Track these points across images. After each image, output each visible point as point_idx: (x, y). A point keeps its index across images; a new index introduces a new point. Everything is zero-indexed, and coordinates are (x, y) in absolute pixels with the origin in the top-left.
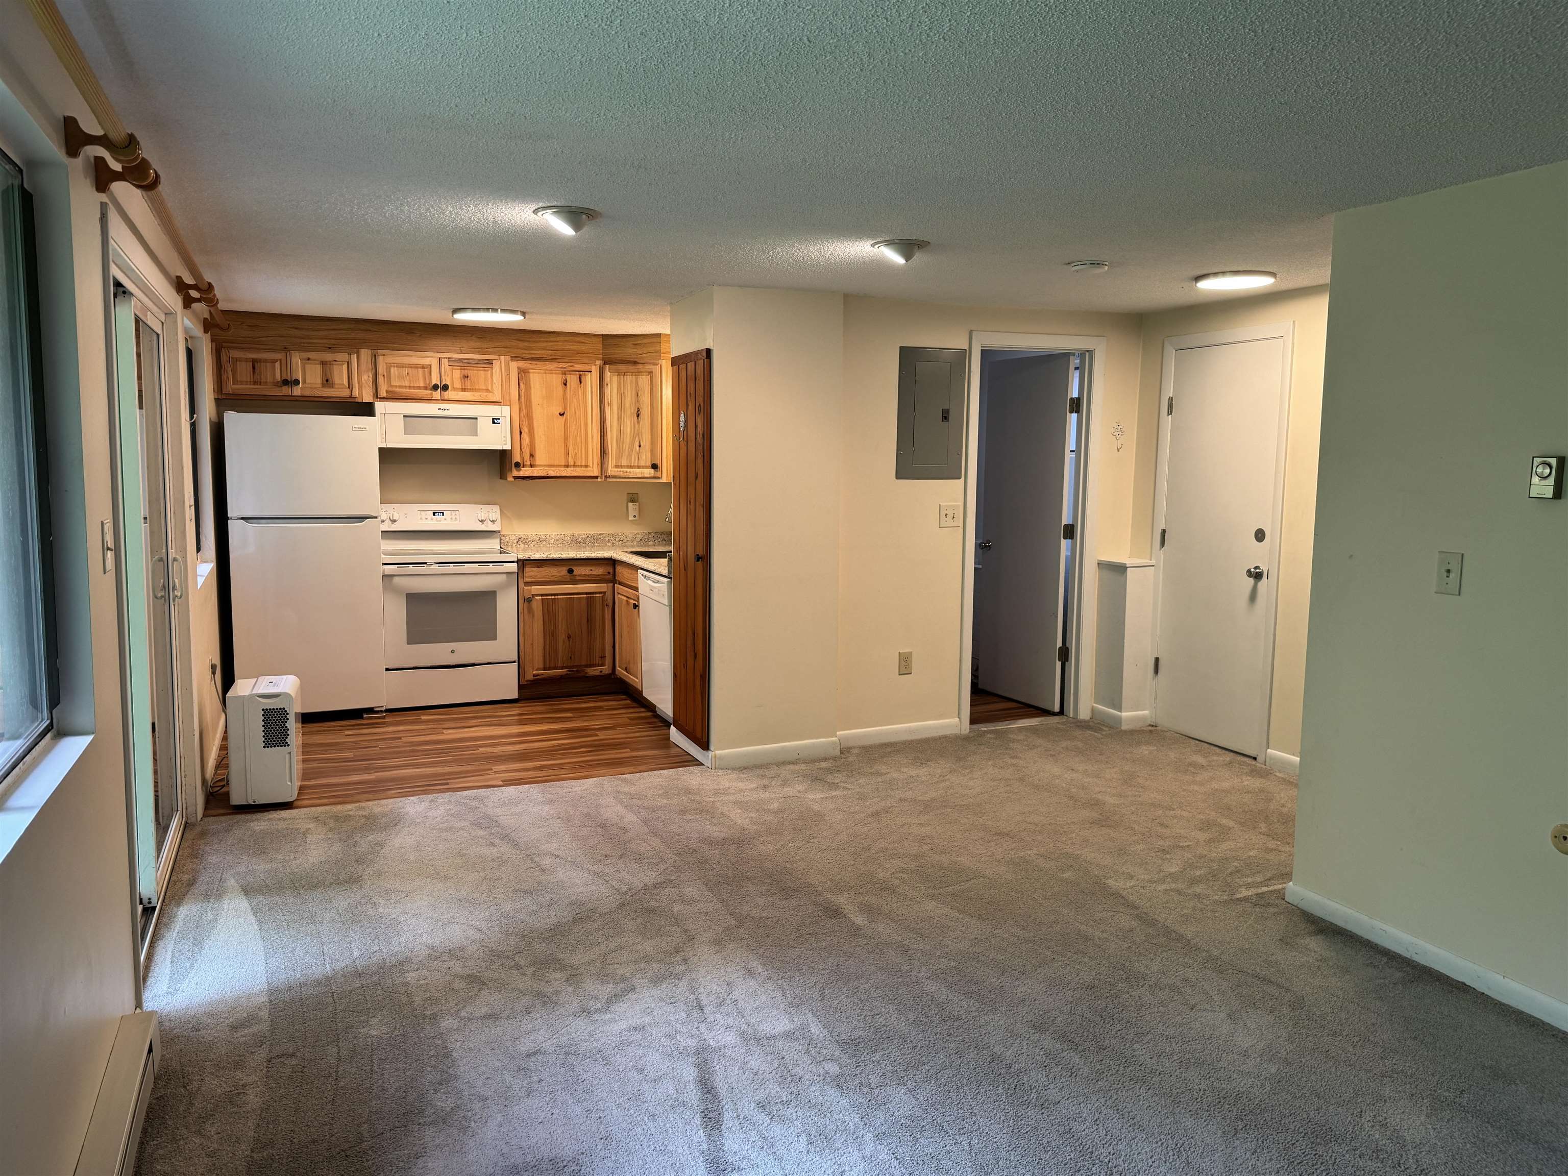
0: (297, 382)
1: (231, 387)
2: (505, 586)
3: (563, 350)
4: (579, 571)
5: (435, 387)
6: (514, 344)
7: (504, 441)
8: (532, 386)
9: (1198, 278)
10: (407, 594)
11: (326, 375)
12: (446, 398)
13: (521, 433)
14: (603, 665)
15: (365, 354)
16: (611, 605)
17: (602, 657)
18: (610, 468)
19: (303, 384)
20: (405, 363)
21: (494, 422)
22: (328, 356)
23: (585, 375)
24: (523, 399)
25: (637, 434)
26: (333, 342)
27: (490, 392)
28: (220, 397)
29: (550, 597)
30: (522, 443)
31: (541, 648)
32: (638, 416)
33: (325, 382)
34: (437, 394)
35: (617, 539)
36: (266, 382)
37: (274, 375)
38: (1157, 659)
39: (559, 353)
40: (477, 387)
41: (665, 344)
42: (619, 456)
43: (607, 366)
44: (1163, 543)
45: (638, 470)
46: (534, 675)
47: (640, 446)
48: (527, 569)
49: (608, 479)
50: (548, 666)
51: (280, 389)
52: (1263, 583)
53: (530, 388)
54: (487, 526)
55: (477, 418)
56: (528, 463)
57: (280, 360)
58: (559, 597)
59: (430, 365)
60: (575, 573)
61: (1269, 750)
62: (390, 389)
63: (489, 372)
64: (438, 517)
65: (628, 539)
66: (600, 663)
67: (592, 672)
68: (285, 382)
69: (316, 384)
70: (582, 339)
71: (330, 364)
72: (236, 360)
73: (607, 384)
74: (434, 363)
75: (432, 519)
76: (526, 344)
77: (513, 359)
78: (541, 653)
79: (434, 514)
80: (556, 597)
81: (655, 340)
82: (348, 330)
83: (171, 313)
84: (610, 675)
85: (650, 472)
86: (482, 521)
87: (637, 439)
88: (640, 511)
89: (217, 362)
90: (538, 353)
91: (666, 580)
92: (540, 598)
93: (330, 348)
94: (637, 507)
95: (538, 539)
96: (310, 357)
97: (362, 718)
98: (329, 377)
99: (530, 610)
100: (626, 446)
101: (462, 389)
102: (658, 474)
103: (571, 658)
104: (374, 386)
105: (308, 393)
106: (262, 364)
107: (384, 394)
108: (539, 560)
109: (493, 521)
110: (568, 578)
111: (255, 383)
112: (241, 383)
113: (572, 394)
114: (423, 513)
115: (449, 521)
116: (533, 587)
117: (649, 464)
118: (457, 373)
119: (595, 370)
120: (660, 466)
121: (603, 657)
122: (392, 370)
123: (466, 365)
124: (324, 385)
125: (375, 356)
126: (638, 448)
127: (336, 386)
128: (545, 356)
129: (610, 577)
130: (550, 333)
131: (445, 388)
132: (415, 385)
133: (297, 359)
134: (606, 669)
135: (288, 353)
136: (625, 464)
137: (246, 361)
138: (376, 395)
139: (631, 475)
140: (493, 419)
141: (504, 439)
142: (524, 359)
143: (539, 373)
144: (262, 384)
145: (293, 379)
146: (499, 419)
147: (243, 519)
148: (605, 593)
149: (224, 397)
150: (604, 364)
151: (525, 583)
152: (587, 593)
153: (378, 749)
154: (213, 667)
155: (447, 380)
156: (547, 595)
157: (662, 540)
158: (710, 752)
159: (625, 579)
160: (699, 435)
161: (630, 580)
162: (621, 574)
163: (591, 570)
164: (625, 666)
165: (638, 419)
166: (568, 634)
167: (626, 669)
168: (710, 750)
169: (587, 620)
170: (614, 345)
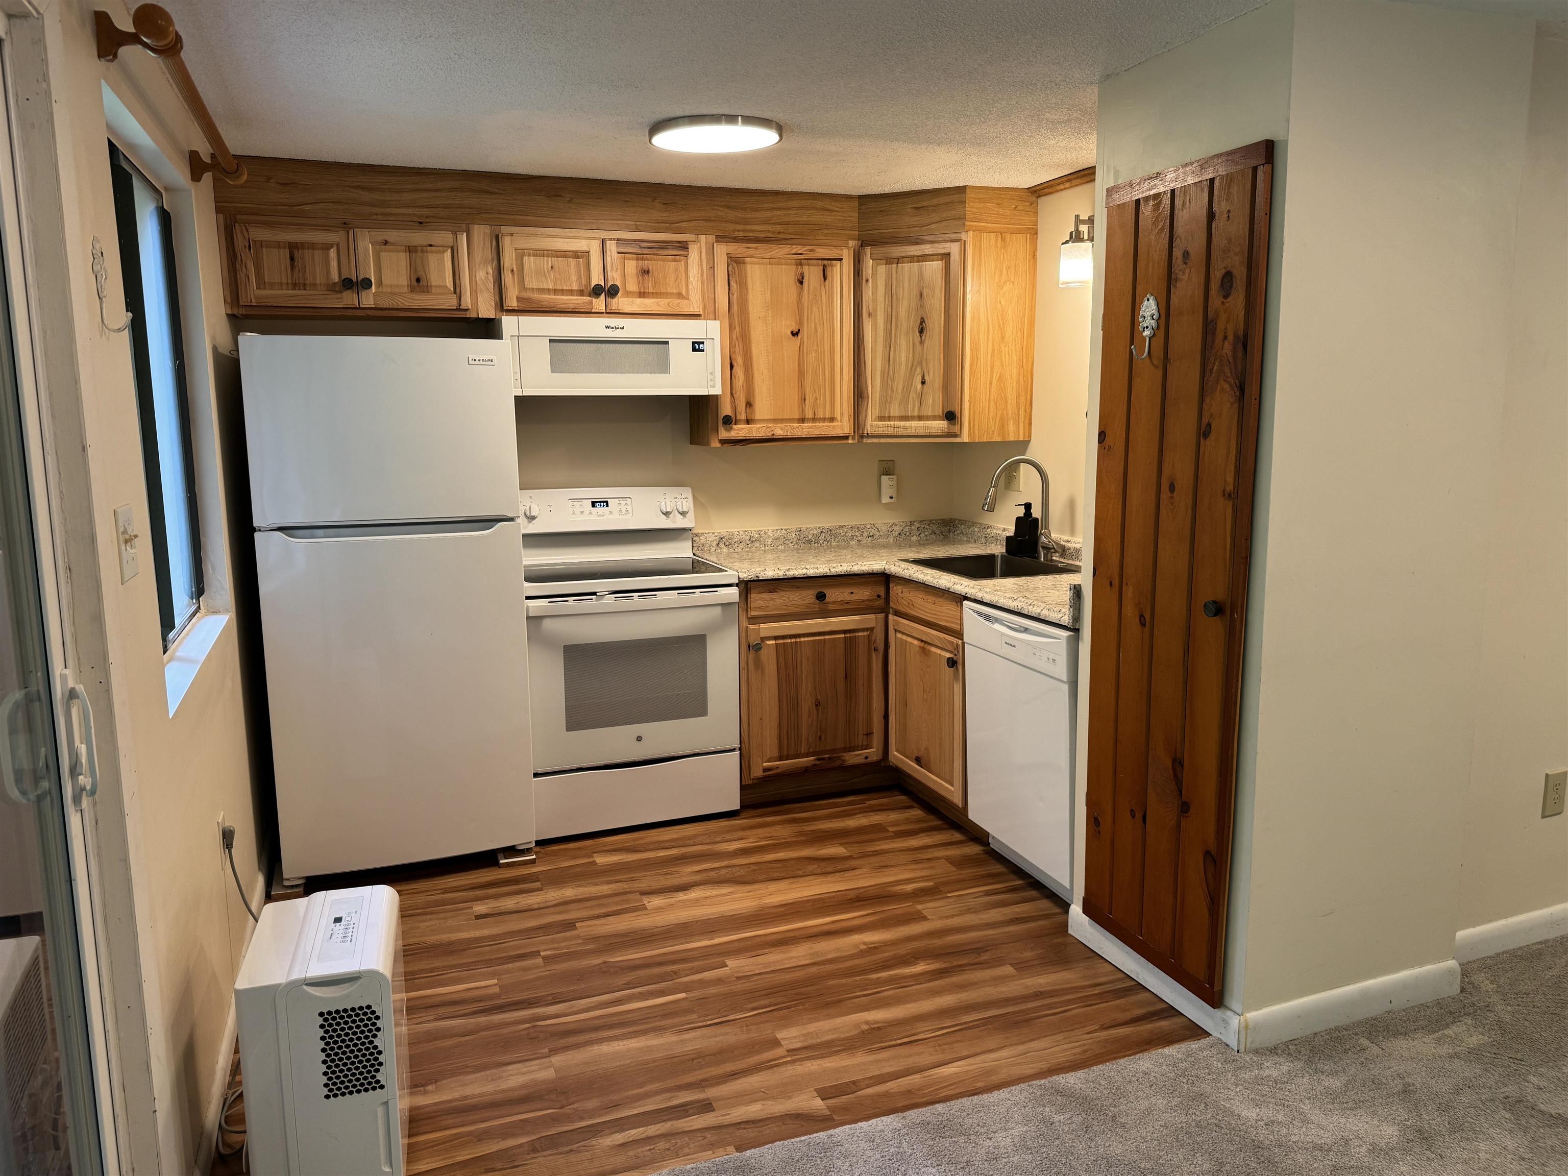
0: (366, 284)
1: (253, 293)
2: (718, 627)
3: (796, 223)
4: (834, 595)
5: (597, 291)
6: (720, 214)
7: (711, 380)
8: (750, 287)
10: (565, 647)
11: (416, 270)
12: (614, 308)
13: (732, 367)
14: (868, 747)
15: (481, 232)
16: (881, 647)
17: (867, 735)
18: (869, 421)
19: (378, 287)
20: (544, 247)
21: (694, 350)
22: (418, 237)
23: (832, 266)
24: (735, 308)
25: (919, 362)
26: (425, 212)
27: (685, 298)
28: (235, 312)
29: (789, 641)
30: (734, 385)
31: (775, 724)
32: (921, 331)
33: (416, 283)
34: (599, 303)
35: (865, 534)
36: (315, 285)
37: (328, 272)
39: (791, 229)
40: (663, 291)
41: (972, 204)
42: (885, 401)
43: (868, 250)
45: (921, 423)
46: (765, 770)
47: (923, 383)
48: (754, 596)
49: (865, 440)
50: (785, 753)
51: (339, 296)
53: (747, 289)
54: (674, 522)
55: (667, 343)
56: (743, 417)
57: (338, 245)
58: (802, 639)
59: (588, 252)
60: (827, 600)
62: (524, 294)
63: (683, 263)
64: (599, 509)
65: (881, 533)
66: (865, 743)
67: (854, 758)
68: (348, 284)
69: (398, 286)
70: (826, 204)
71: (422, 252)
72: (261, 244)
73: (867, 281)
74: (594, 248)
75: (590, 513)
76: (740, 214)
77: (720, 239)
78: (775, 733)
79: (593, 504)
80: (798, 640)
81: (956, 197)
82: (451, 190)
83: (25, 16)
84: (880, 761)
85: (941, 425)
86: (667, 514)
87: (918, 369)
88: (899, 487)
89: (228, 250)
90: (759, 229)
91: (1065, 634)
92: (773, 642)
93: (421, 223)
94: (894, 482)
95: (748, 538)
96: (390, 239)
97: (496, 864)
98: (421, 273)
99: (758, 664)
100: (899, 384)
101: (640, 293)
102: (956, 429)
103: (820, 738)
104: (497, 286)
105: (385, 303)
106: (306, 251)
107: (512, 303)
108: (772, 580)
109: (683, 514)
110: (817, 606)
111: (295, 286)
112: (272, 286)
113: (811, 297)
114: (577, 504)
115: (616, 516)
116: (762, 626)
117: (939, 411)
118: (631, 266)
119: (847, 256)
120: (958, 415)
121: (869, 734)
122: (526, 260)
123: (646, 251)
124: (412, 289)
125: (497, 237)
126: (919, 386)
127: (434, 290)
128: (770, 235)
129: (881, 602)
130: (777, 193)
131: (613, 292)
132: (565, 288)
133: (365, 244)
134: (873, 753)
135: (351, 232)
136: (897, 414)
137: (279, 247)
138: (501, 306)
139: (905, 432)
140: (694, 343)
141: (710, 377)
142: (736, 240)
143: (760, 264)
144: (308, 288)
145: (361, 277)
146: (703, 343)
147: (280, 529)
148: (872, 629)
149: (243, 311)
150: (862, 246)
151: (749, 619)
152: (845, 632)
153: (539, 961)
154: (228, 837)
155: (615, 278)
156: (783, 637)
157: (930, 532)
158: (1229, 1013)
159: (917, 609)
160: (1223, 341)
161: (935, 614)
162: (905, 601)
163: (852, 593)
164: (916, 754)
165: (921, 337)
166: (816, 700)
167: (918, 760)
168: (1231, 1010)
169: (844, 676)
170: (881, 211)
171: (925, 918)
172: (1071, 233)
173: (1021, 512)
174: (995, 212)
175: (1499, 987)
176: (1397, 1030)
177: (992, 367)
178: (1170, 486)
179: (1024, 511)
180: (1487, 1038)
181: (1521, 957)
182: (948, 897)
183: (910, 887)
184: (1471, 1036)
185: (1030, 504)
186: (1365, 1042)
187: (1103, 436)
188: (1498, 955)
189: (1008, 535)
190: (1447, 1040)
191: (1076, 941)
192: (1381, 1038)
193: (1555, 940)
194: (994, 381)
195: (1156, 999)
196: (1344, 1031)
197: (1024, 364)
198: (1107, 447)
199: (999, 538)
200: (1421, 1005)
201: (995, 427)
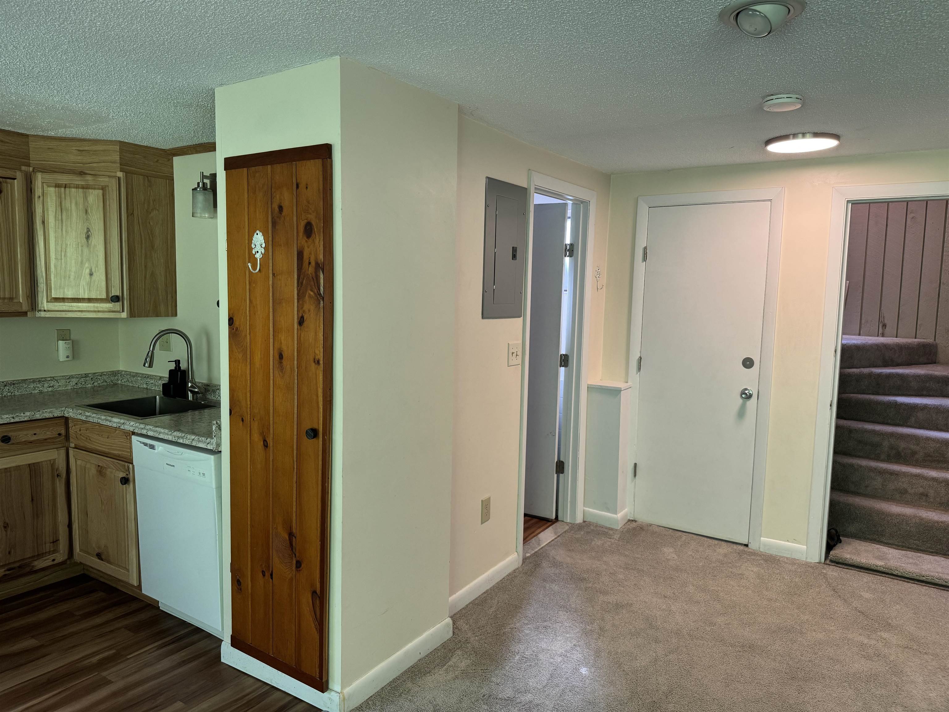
4: (19, 437)
9: (769, 142)
14: (55, 551)
16: (64, 475)
17: (53, 542)
18: (46, 301)
23: (6, 182)
25: (87, 259)
32: (88, 237)
35: (46, 386)
38: (635, 465)
42: (61, 286)
43: (38, 175)
44: (639, 369)
45: (90, 304)
47: (91, 275)
52: (752, 403)
61: (762, 538)
65: (60, 384)
66: (52, 549)
67: (43, 562)
73: (39, 196)
81: (111, 148)
84: (65, 561)
85: (106, 306)
87: (87, 265)
88: (74, 349)
94: (70, 346)
100: (71, 275)
102: (119, 308)
110: (2, 448)
117: (104, 296)
119: (21, 176)
120: (120, 298)
121: (55, 541)
126: (88, 277)
129: (62, 439)
134: (59, 556)
136: (70, 297)
139: (77, 310)
148: (54, 461)
150: (33, 171)
152: (29, 465)
157: (102, 381)
158: (333, 693)
159: (93, 443)
160: (308, 266)
161: (109, 446)
162: (84, 437)
163: (35, 434)
164: (97, 551)
165: (88, 242)
166: (5, 523)
167: (99, 556)
168: (334, 691)
169: (31, 500)
170: (49, 148)
171: (109, 682)
172: (198, 183)
173: (172, 366)
174: (142, 162)
175: (470, 626)
176: (426, 671)
177: (146, 267)
178: (280, 355)
179: (175, 365)
180: (469, 660)
181: (478, 605)
182: (128, 659)
183: (95, 659)
184: (462, 662)
185: (179, 361)
186: (409, 685)
187: (231, 321)
188: (467, 606)
189: (164, 382)
190: (451, 669)
191: (227, 667)
192: (418, 679)
193: (491, 589)
194: (147, 276)
195: (284, 695)
196: (398, 681)
197: (169, 266)
198: (235, 329)
199: (157, 384)
200: (435, 650)
201: (150, 307)
